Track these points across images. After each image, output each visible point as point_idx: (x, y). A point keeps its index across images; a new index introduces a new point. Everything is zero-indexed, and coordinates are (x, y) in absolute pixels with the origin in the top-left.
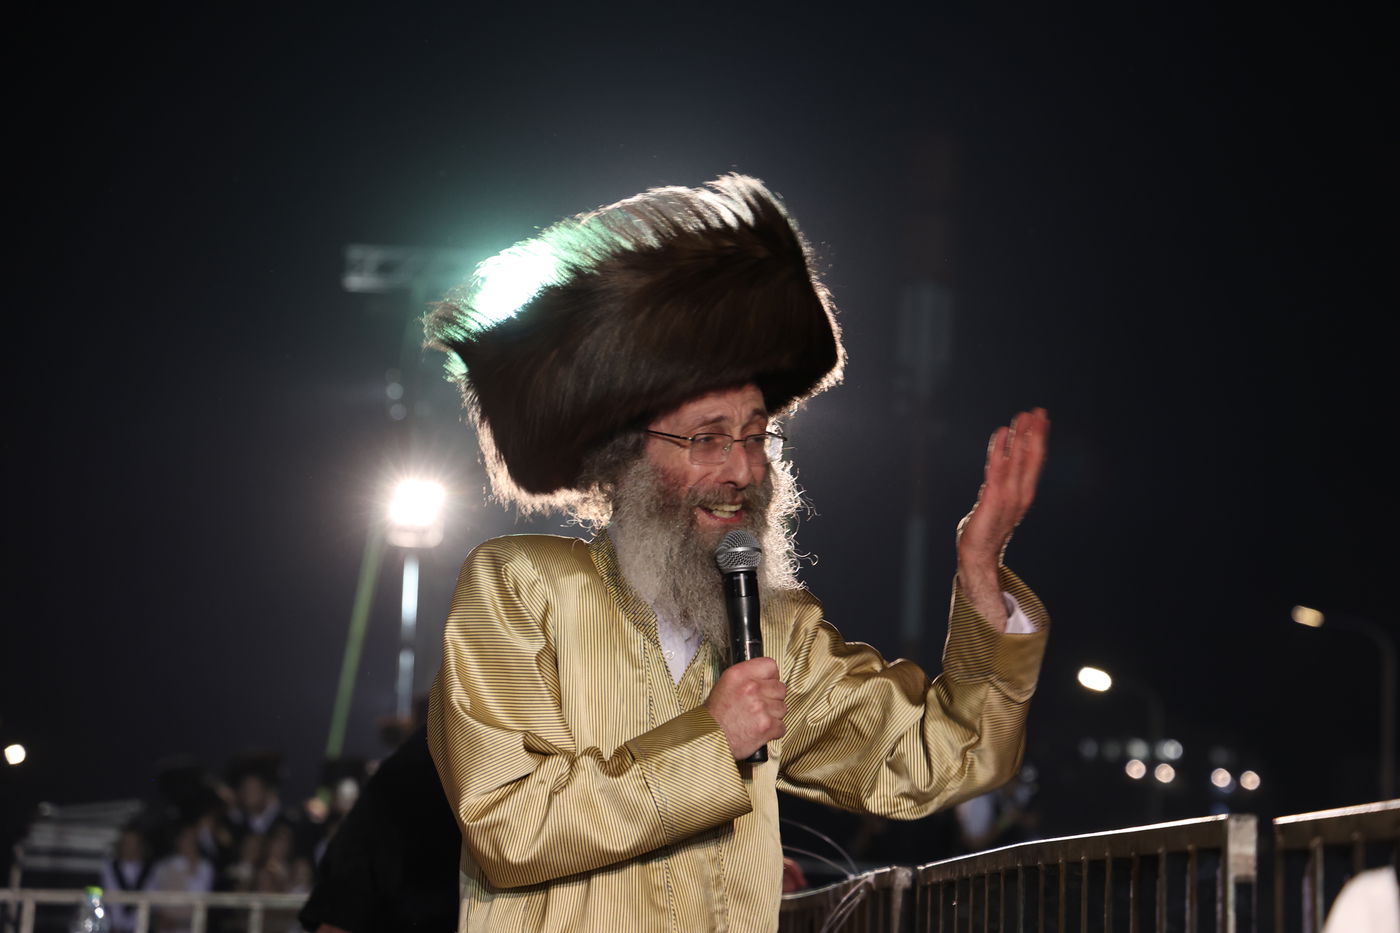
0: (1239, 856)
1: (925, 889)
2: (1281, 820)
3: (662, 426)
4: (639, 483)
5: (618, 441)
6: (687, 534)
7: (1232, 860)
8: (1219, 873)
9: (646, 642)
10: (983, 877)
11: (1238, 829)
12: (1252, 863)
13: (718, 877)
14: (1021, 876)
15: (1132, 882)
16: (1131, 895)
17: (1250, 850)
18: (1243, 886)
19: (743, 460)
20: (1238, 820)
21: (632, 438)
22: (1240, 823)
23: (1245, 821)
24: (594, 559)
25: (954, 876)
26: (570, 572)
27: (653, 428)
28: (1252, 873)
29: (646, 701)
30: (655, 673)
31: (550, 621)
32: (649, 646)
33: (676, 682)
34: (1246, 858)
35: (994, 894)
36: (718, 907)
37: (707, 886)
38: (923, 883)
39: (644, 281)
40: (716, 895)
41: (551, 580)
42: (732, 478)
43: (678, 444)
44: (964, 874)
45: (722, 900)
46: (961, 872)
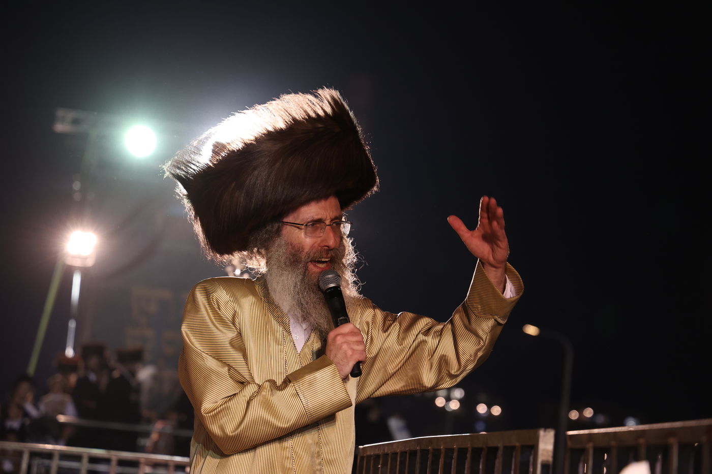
0: (544, 450)
1: (362, 458)
2: (571, 433)
3: (290, 219)
4: (279, 249)
5: (269, 228)
6: (304, 275)
7: (540, 452)
8: (531, 458)
9: (284, 332)
10: (396, 453)
11: (544, 436)
12: (551, 454)
13: (318, 452)
14: (419, 454)
15: (481, 461)
16: (481, 467)
17: (550, 447)
18: (545, 466)
19: (331, 235)
20: (545, 431)
21: (276, 225)
22: (547, 433)
23: (549, 432)
24: (257, 289)
25: (381, 452)
26: (245, 296)
27: (285, 220)
28: (551, 459)
29: (283, 362)
30: (288, 347)
31: (237, 321)
32: (285, 334)
33: (299, 352)
34: (548, 451)
35: (402, 463)
36: (319, 467)
37: (312, 457)
38: (362, 455)
39: (278, 146)
40: (317, 461)
41: (236, 300)
42: (326, 244)
43: (298, 228)
44: (386, 451)
45: (320, 464)
46: (384, 450)
